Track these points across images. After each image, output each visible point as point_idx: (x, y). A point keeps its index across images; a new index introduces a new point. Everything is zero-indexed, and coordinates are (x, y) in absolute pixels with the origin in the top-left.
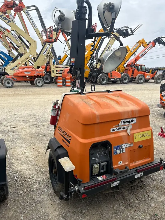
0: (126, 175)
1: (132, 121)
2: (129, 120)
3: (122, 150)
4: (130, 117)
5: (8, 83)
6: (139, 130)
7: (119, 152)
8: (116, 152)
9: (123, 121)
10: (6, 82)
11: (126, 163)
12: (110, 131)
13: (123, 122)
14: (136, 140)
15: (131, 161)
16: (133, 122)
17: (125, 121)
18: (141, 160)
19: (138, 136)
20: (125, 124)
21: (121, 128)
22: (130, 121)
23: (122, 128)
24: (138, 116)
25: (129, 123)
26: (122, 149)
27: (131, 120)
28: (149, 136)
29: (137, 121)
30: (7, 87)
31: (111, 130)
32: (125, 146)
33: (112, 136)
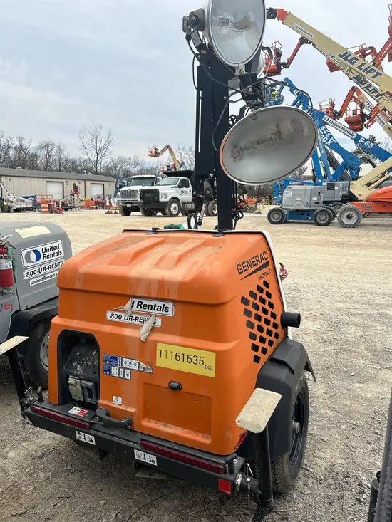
0: (116, 436)
1: (160, 309)
2: (153, 303)
3: (122, 370)
4: (153, 295)
5: (349, 217)
6: (178, 339)
7: (115, 371)
8: (109, 370)
9: (136, 301)
10: (346, 214)
11: (129, 410)
12: (106, 315)
13: (138, 305)
14: (162, 362)
15: (147, 414)
16: (164, 312)
17: (142, 303)
18: (186, 430)
19: (169, 354)
20: (142, 309)
21: (130, 318)
22: (155, 306)
23: (134, 318)
24: (176, 298)
25: (153, 311)
26: (125, 369)
27: (160, 304)
28: (206, 367)
29: (175, 310)
30: (345, 226)
31: (109, 314)
32: (130, 364)
33: (107, 328)
